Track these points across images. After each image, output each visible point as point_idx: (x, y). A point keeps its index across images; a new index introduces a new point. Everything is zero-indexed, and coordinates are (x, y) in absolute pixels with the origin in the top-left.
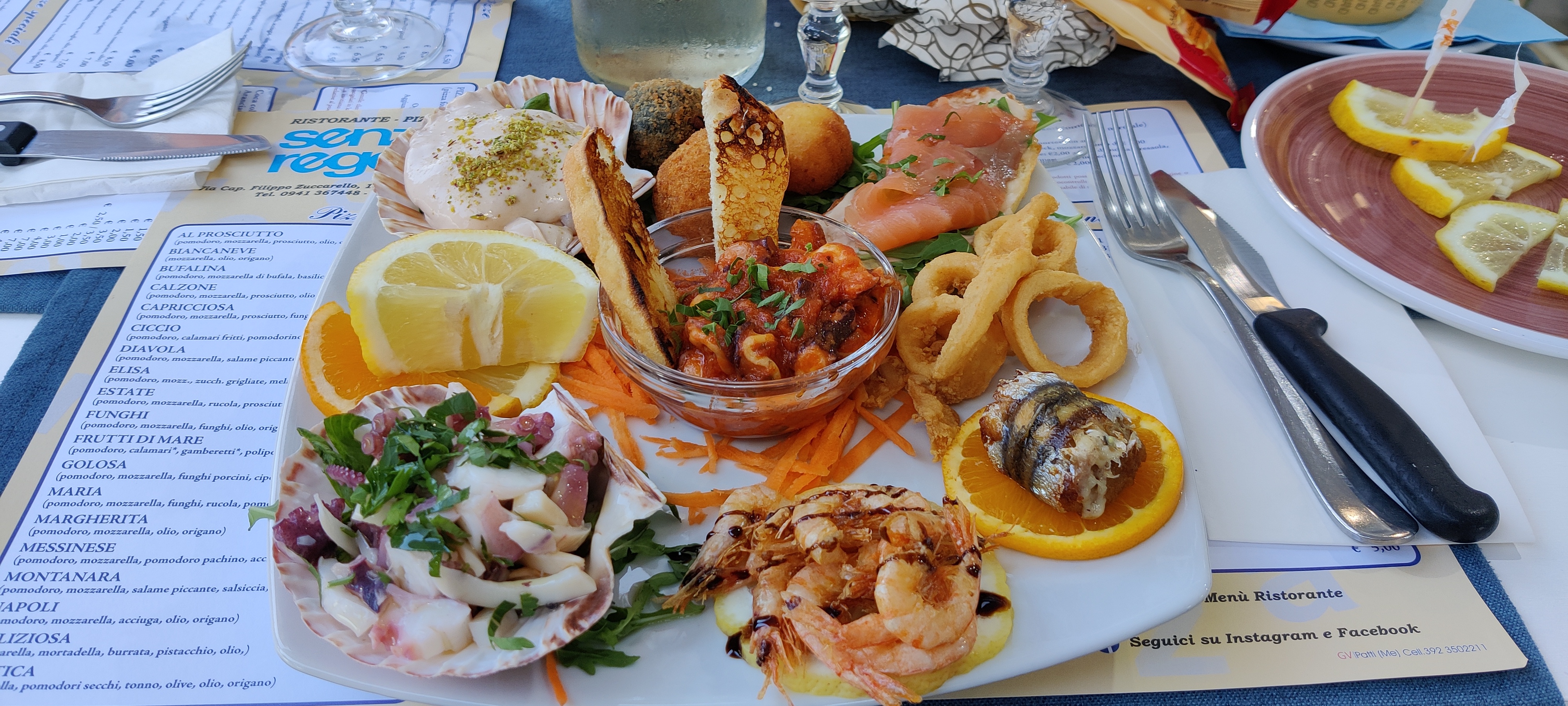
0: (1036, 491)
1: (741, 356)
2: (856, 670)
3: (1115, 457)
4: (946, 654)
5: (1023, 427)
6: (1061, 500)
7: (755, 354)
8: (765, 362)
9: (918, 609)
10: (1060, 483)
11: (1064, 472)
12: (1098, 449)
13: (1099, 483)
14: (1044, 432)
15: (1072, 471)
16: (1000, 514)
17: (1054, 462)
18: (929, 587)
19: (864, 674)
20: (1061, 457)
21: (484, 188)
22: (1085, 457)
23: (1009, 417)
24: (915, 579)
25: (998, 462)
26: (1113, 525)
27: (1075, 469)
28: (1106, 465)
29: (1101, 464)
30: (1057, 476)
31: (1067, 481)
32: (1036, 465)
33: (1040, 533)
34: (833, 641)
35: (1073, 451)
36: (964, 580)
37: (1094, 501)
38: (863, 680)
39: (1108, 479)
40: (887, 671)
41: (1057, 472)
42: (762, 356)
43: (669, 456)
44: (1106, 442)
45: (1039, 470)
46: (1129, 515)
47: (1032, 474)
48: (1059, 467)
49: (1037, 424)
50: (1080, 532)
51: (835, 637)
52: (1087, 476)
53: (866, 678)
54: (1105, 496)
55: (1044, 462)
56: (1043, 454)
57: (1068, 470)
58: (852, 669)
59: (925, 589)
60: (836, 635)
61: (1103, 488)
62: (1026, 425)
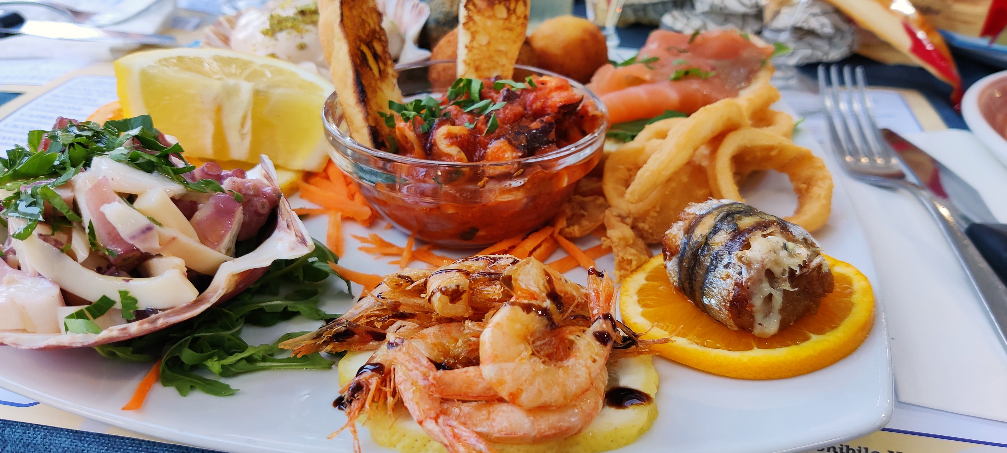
0: (705, 301)
1: (433, 145)
2: (440, 420)
3: (794, 264)
4: (551, 421)
5: (701, 235)
6: (730, 310)
7: (447, 142)
8: (454, 150)
9: (522, 359)
10: (731, 289)
11: (736, 276)
12: (775, 252)
13: (773, 292)
14: (722, 238)
15: (744, 272)
16: (668, 327)
17: (726, 266)
18: (542, 342)
19: (447, 425)
20: (734, 261)
21: (282, 36)
22: (759, 259)
23: (689, 231)
24: (527, 327)
25: (674, 278)
26: (788, 345)
27: (747, 270)
28: (783, 274)
29: (777, 271)
30: (729, 281)
31: (738, 285)
32: (708, 270)
33: (706, 346)
34: (422, 383)
35: (748, 253)
36: (589, 343)
37: (767, 315)
38: (443, 431)
39: (785, 292)
40: (479, 429)
41: (728, 276)
42: (452, 144)
43: (367, 250)
44: (785, 248)
45: (710, 276)
46: (807, 339)
47: (703, 283)
48: (730, 271)
49: (715, 230)
50: (750, 348)
51: (424, 379)
52: (760, 281)
53: (448, 429)
54: (782, 311)
55: (716, 267)
56: (717, 258)
57: (740, 274)
58: (436, 419)
59: (538, 343)
60: (426, 377)
61: (778, 299)
62: (704, 234)
